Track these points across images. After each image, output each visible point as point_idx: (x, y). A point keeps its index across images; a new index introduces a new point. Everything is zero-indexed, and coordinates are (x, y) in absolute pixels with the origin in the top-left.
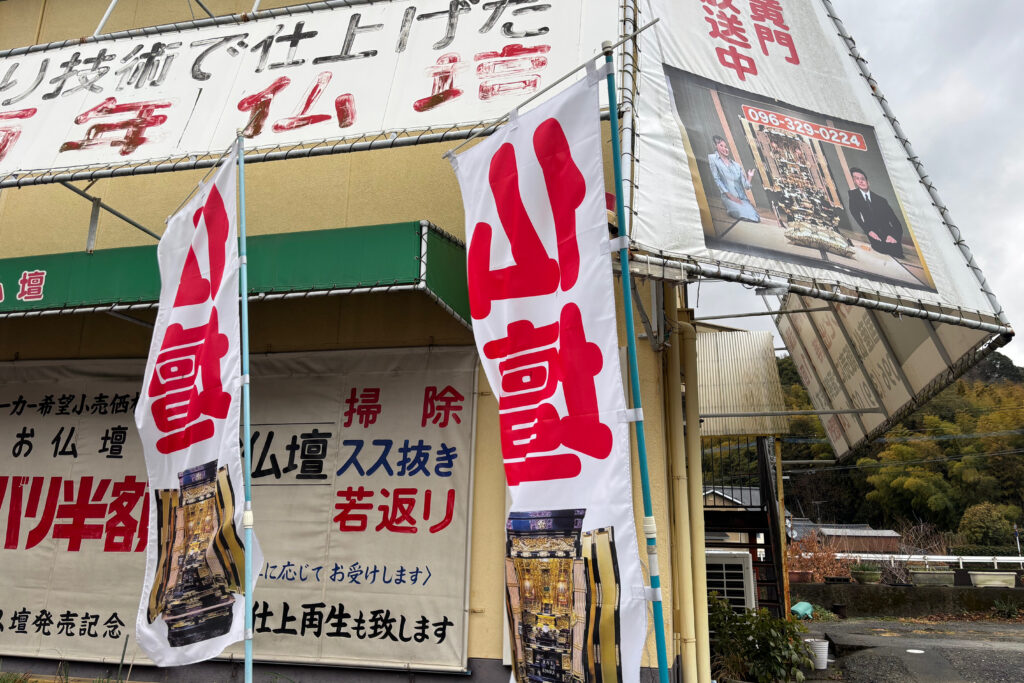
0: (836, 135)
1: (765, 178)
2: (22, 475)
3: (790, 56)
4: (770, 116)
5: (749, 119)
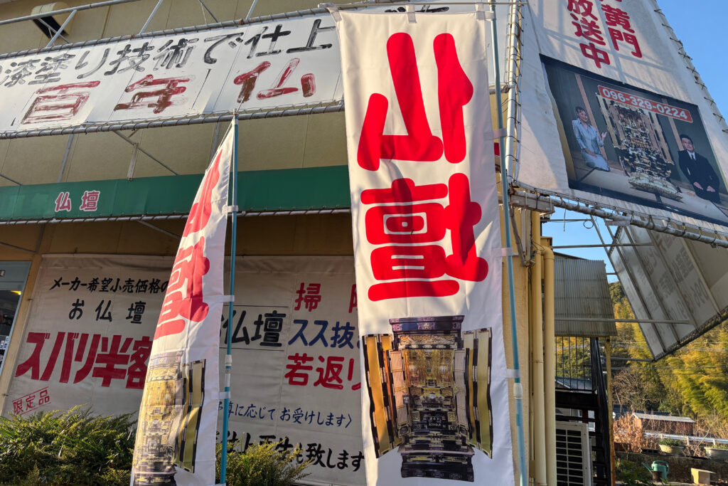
0: (669, 110)
1: (615, 139)
2: (74, 331)
3: (635, 51)
4: (619, 94)
5: (603, 96)
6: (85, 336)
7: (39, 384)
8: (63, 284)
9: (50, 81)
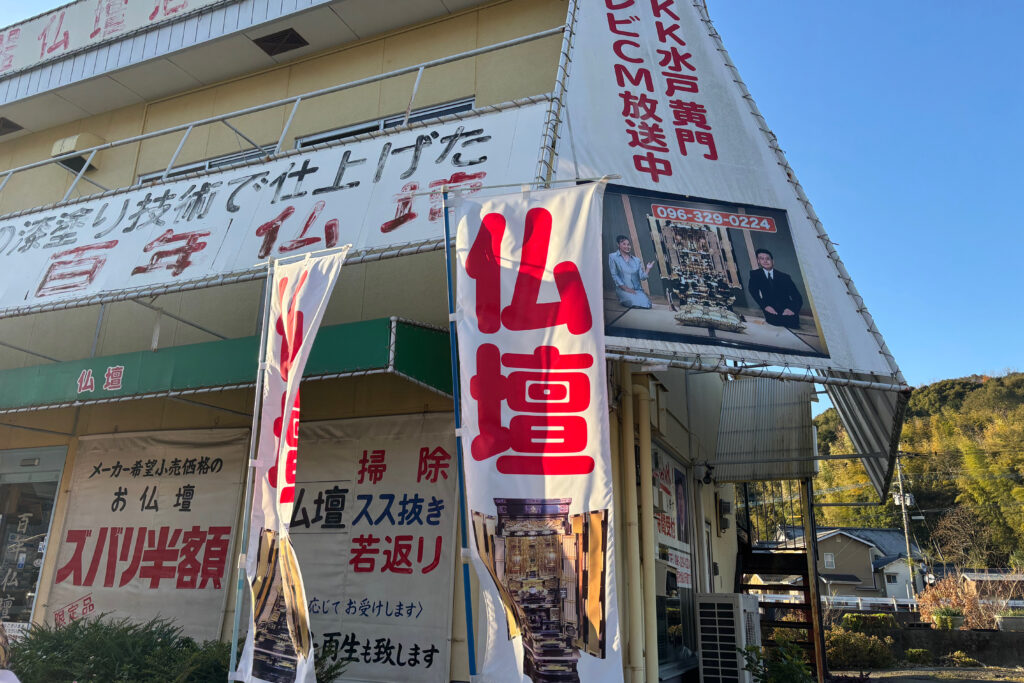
0: (746, 220)
1: (664, 268)
2: (117, 526)
3: (709, 153)
4: (679, 211)
5: (657, 216)
6: (130, 531)
7: (82, 590)
8: (103, 470)
9: (66, 243)
